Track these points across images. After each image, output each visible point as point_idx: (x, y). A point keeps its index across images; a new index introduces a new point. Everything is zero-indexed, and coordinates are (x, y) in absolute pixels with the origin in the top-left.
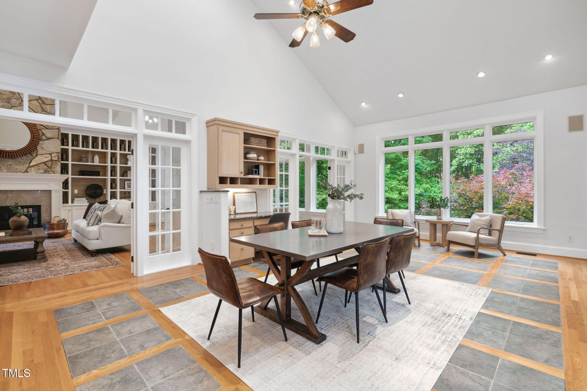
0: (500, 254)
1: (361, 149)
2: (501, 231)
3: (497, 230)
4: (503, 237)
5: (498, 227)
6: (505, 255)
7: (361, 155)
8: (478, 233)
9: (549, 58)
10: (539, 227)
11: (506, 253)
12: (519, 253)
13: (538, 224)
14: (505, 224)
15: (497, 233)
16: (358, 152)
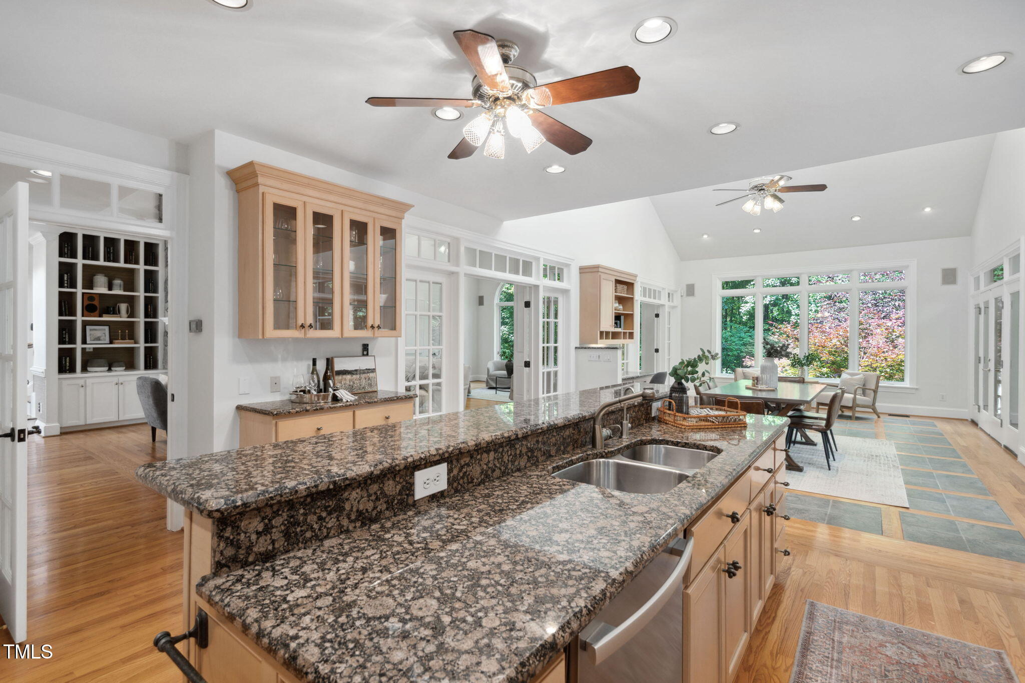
0: (875, 417)
1: (690, 290)
2: (875, 392)
3: (872, 390)
4: (878, 399)
5: (873, 387)
6: (879, 417)
7: (690, 298)
8: (855, 394)
9: (928, 210)
10: (912, 387)
11: (880, 415)
12: (890, 415)
13: (910, 384)
14: (880, 385)
15: (872, 394)
16: (685, 294)
